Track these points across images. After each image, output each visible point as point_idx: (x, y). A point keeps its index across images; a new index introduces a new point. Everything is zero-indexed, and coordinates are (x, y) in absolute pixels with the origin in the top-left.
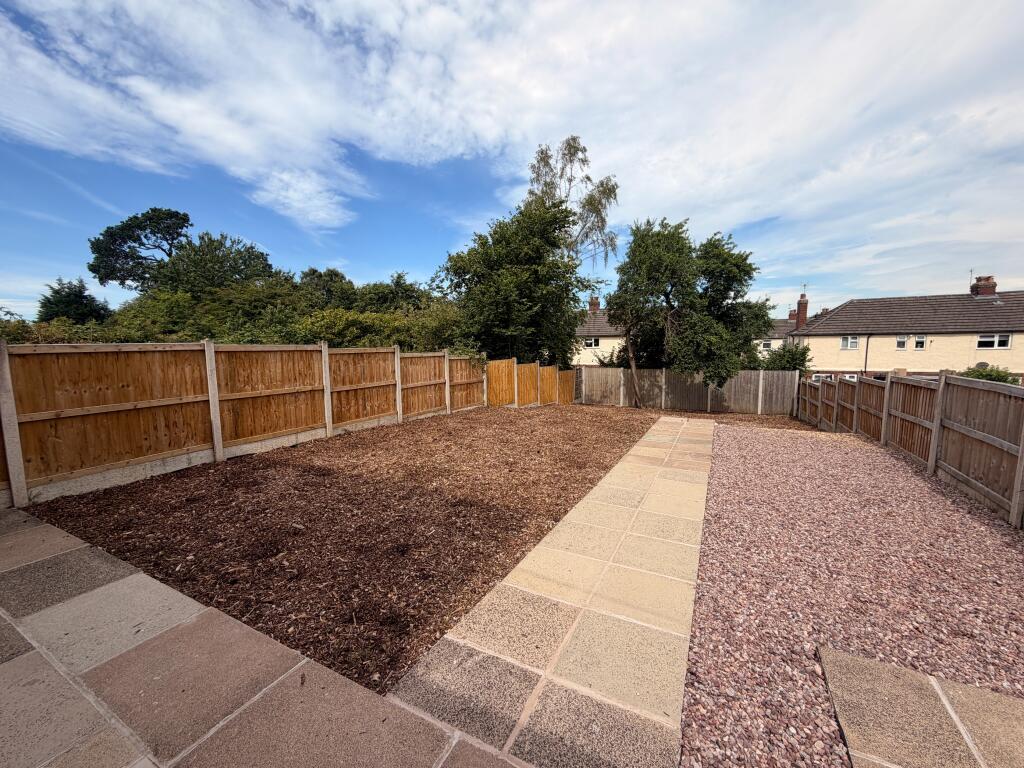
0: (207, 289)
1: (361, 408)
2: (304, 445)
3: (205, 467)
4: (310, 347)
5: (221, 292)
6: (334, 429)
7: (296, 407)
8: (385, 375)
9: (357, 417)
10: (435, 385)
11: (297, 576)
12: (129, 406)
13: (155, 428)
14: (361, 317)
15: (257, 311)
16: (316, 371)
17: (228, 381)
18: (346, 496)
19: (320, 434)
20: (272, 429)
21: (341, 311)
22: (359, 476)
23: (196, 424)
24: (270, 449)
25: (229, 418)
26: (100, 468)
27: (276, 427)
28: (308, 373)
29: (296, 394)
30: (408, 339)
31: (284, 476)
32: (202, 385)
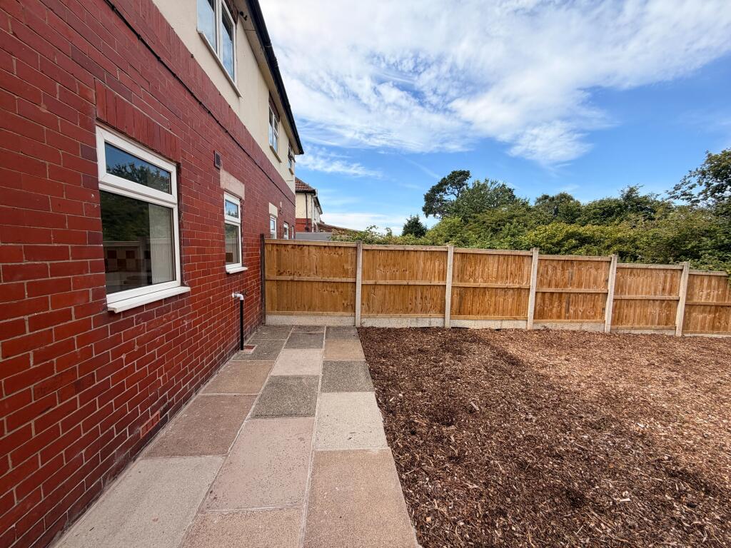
0: (473, 215)
1: (563, 311)
2: (506, 331)
3: (438, 329)
4: (524, 253)
5: (479, 216)
6: (534, 323)
7: (504, 300)
8: (595, 283)
9: (559, 317)
10: (663, 301)
11: (457, 458)
12: (405, 283)
13: (416, 298)
14: (581, 230)
15: (499, 228)
16: (525, 273)
17: (460, 274)
18: (526, 393)
19: (521, 325)
20: (483, 313)
21: (563, 224)
22: (546, 377)
23: (437, 300)
24: (480, 327)
25: (456, 300)
26: (388, 315)
27: (487, 312)
28: (519, 273)
29: (506, 289)
30: (632, 250)
31: (481, 354)
32: (443, 275)
